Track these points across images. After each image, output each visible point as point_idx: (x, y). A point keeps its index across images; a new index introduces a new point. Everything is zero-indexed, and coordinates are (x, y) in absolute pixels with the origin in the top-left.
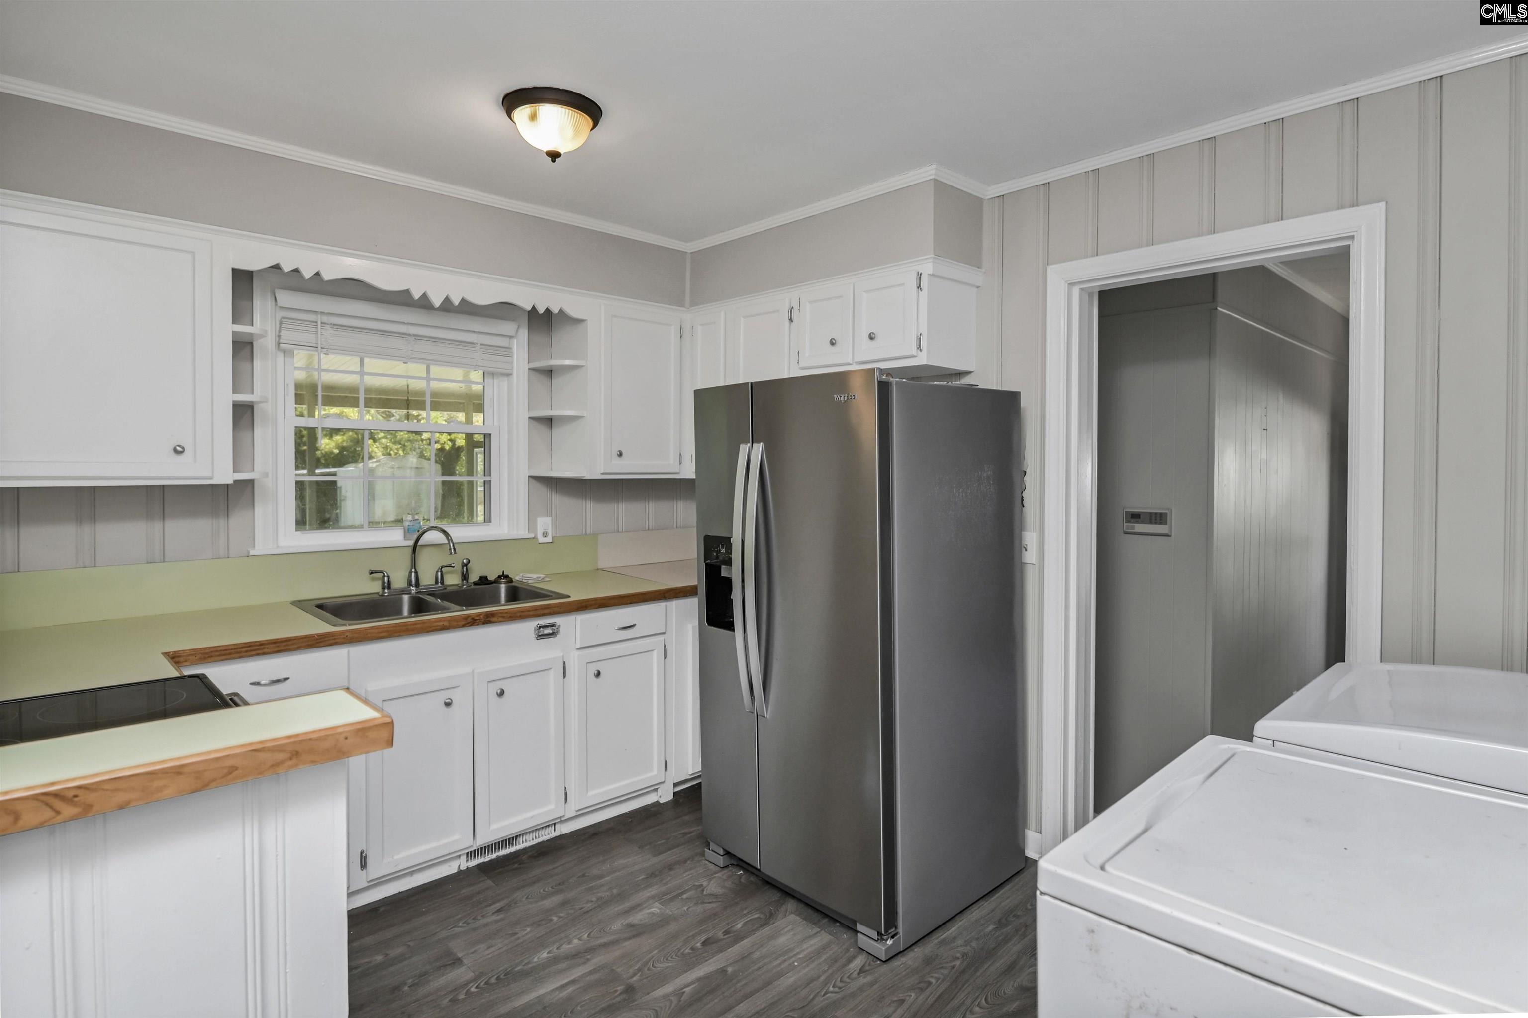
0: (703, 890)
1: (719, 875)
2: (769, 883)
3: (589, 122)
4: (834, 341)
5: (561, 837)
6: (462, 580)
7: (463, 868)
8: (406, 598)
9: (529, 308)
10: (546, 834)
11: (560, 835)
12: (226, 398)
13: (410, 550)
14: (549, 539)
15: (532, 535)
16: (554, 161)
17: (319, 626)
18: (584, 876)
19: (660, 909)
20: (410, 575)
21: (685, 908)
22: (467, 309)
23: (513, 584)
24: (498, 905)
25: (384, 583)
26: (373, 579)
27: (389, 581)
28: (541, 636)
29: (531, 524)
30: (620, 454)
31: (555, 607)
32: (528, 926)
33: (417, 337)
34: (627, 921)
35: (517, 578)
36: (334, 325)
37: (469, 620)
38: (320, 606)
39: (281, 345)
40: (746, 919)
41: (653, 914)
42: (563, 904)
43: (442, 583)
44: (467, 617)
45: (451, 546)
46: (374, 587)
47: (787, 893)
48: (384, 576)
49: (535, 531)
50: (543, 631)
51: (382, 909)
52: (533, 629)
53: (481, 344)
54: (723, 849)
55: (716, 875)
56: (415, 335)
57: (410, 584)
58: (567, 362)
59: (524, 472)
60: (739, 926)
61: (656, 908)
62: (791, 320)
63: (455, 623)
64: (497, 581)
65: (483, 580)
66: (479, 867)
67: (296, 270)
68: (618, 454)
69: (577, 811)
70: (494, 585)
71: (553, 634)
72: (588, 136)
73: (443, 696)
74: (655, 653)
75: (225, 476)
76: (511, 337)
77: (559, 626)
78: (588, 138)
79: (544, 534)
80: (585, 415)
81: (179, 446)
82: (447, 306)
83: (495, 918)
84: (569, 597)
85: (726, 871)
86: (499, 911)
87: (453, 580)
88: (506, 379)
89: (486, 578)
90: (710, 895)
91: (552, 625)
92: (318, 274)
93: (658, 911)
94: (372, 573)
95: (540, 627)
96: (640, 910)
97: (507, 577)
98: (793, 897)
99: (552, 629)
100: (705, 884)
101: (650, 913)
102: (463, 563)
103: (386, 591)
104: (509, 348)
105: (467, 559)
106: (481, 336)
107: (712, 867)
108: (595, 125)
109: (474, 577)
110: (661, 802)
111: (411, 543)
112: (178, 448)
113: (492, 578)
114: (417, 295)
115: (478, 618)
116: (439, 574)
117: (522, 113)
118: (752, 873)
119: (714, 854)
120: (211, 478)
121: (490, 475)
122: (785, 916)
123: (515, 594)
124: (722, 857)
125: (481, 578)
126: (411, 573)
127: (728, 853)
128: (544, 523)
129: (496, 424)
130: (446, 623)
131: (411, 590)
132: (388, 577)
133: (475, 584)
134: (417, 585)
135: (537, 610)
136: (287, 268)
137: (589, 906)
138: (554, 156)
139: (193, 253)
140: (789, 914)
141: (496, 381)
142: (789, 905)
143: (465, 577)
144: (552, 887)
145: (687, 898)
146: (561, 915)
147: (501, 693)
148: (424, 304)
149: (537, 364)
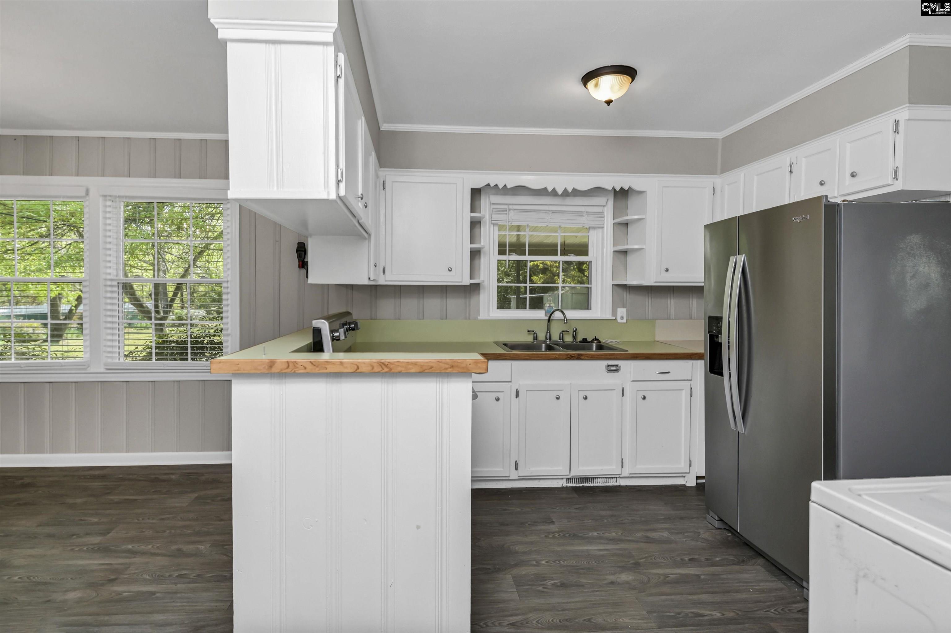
0: (699, 535)
1: (714, 531)
2: (747, 545)
3: (629, 79)
4: (823, 183)
5: (620, 486)
6: (573, 339)
7: (565, 485)
8: (544, 345)
9: (610, 188)
10: (611, 482)
11: (619, 486)
12: (468, 247)
13: (547, 321)
14: (624, 321)
15: (614, 318)
16: (609, 105)
17: (500, 351)
18: (627, 507)
19: (667, 535)
20: (547, 335)
21: (685, 540)
22: (576, 193)
23: (601, 344)
24: (578, 506)
25: (534, 337)
26: (529, 334)
27: (536, 335)
28: (609, 371)
29: (614, 312)
30: (667, 270)
31: (617, 355)
32: (590, 519)
33: (553, 212)
34: (645, 535)
35: (603, 340)
36: (514, 209)
37: (569, 356)
38: (505, 345)
39: (492, 222)
40: (723, 557)
41: (663, 536)
42: (612, 516)
43: (563, 339)
44: (567, 355)
45: (566, 321)
46: (529, 339)
47: (759, 553)
48: (534, 333)
49: (616, 316)
50: (611, 368)
51: (524, 492)
52: (605, 366)
53: (587, 212)
54: (718, 516)
55: (712, 531)
56: (552, 211)
57: (546, 339)
58: (636, 217)
59: (609, 282)
60: (717, 559)
61: (665, 534)
62: (791, 172)
63: (561, 357)
64: (592, 342)
65: (585, 340)
66: (573, 488)
67: (496, 185)
68: (665, 270)
69: (630, 474)
70: (590, 343)
71: (616, 371)
72: (628, 87)
73: (556, 394)
74: (684, 391)
75: (467, 281)
76: (604, 206)
77: (620, 366)
78: (628, 89)
79: (621, 318)
80: (645, 247)
81: (450, 268)
82: (566, 194)
83: (574, 511)
84: (628, 351)
85: (719, 530)
86: (578, 509)
87: (568, 339)
88: (601, 230)
89: (586, 339)
90: (703, 538)
91: (617, 366)
92: (505, 186)
93: (666, 536)
94: (528, 331)
95: (609, 366)
96: (655, 532)
97: (597, 340)
98: (764, 557)
99: (616, 368)
100: (701, 532)
101: (661, 535)
102: (573, 330)
103: (535, 341)
104: (603, 213)
105: (576, 328)
106: (586, 207)
107: (710, 526)
108: (633, 80)
109: (579, 338)
110: (687, 485)
111: (547, 318)
112: (450, 269)
113: (589, 339)
114: (550, 189)
115: (573, 356)
116: (561, 335)
117: (591, 84)
118: (738, 537)
119: (712, 518)
120: (461, 282)
121: (591, 284)
122: (754, 565)
123: (600, 347)
124: (717, 521)
125: (583, 339)
126: (547, 332)
127: (721, 520)
128: (622, 312)
129: (595, 256)
130: (557, 356)
131: (546, 342)
132: (536, 334)
133: (580, 342)
134: (550, 339)
135: (606, 355)
136: (492, 185)
137: (626, 521)
138: (609, 102)
139: (456, 184)
140: (757, 565)
141: (595, 231)
142: (759, 560)
143: (575, 338)
144: (608, 507)
145: (687, 536)
146: (609, 520)
147: (585, 397)
148: (554, 193)
149: (618, 220)
